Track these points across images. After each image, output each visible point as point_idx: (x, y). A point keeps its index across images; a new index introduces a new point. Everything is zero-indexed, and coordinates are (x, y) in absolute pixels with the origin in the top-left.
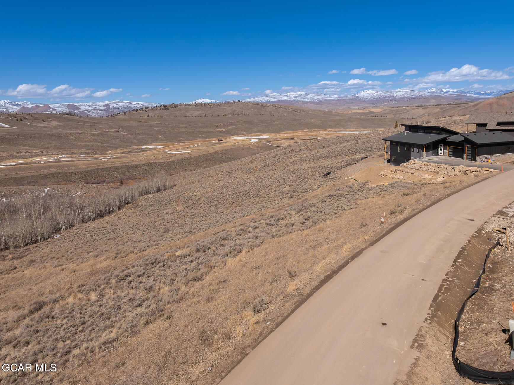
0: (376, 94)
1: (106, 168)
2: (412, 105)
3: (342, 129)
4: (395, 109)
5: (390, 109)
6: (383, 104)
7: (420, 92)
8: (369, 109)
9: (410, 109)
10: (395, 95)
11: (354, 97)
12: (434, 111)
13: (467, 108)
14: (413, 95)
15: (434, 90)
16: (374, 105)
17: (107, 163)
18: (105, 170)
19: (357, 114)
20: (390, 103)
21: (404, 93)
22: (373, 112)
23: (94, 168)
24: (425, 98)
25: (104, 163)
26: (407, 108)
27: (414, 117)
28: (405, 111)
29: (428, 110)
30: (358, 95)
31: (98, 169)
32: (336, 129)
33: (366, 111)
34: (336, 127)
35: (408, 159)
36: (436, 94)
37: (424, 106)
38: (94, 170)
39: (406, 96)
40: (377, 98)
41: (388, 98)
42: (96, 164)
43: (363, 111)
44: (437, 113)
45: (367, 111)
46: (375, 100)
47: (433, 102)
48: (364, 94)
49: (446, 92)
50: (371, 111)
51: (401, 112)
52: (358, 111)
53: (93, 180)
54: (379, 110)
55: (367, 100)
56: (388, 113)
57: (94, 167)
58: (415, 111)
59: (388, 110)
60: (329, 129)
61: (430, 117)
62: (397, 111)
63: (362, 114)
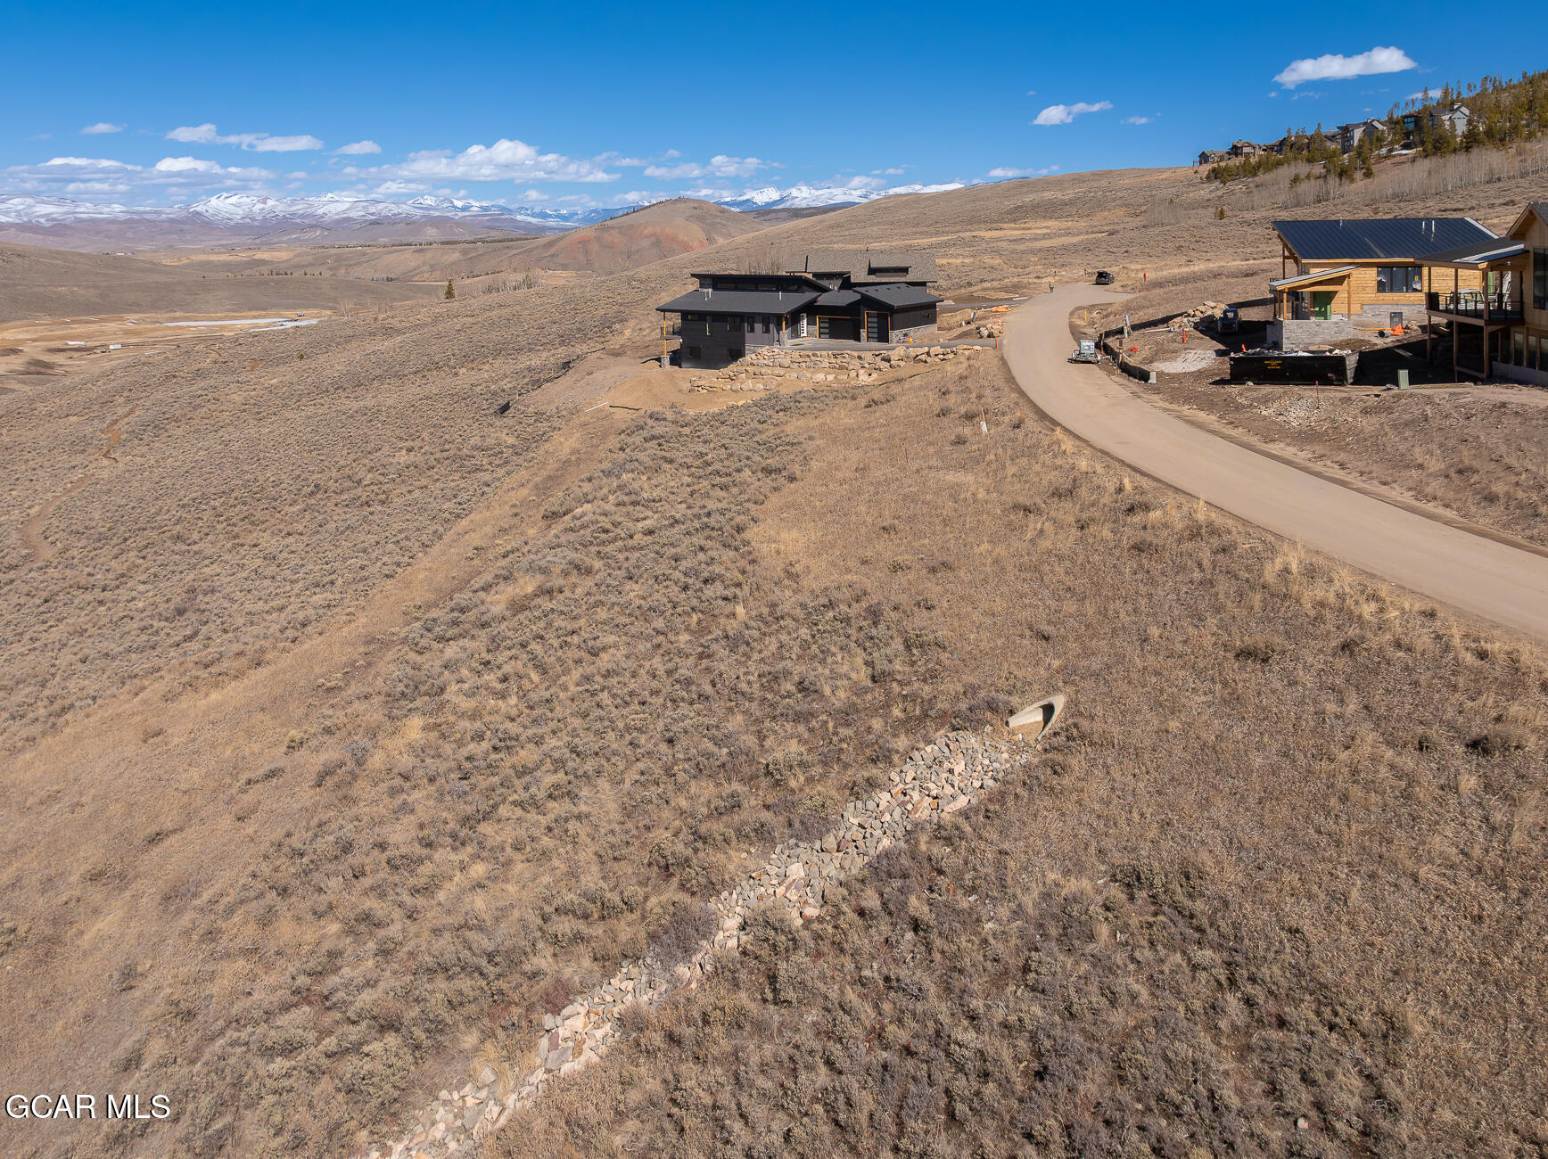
0: (260, 206)
2: (376, 240)
3: (178, 314)
4: (333, 251)
5: (314, 251)
6: (285, 238)
7: (392, 206)
8: (250, 253)
9: (376, 252)
10: (320, 212)
11: (184, 214)
12: (445, 257)
13: (531, 250)
14: (373, 214)
15: (429, 201)
20: (307, 236)
21: (347, 205)
22: (264, 262)
24: (408, 221)
26: (367, 250)
27: (393, 276)
28: (364, 259)
29: (429, 255)
30: (199, 209)
32: (159, 316)
33: (238, 259)
34: (154, 307)
35: (736, 354)
36: (437, 214)
37: (416, 245)
39: (353, 214)
40: (265, 219)
41: (298, 221)
43: (231, 258)
44: (454, 263)
45: (243, 256)
46: (257, 223)
47: (431, 233)
48: (221, 204)
49: (464, 209)
50: (257, 257)
51: (354, 262)
52: (214, 258)
54: (282, 255)
55: (232, 223)
56: (311, 265)
58: (392, 258)
59: (308, 254)
60: (133, 317)
61: (437, 273)
62: (339, 259)
63: (228, 266)
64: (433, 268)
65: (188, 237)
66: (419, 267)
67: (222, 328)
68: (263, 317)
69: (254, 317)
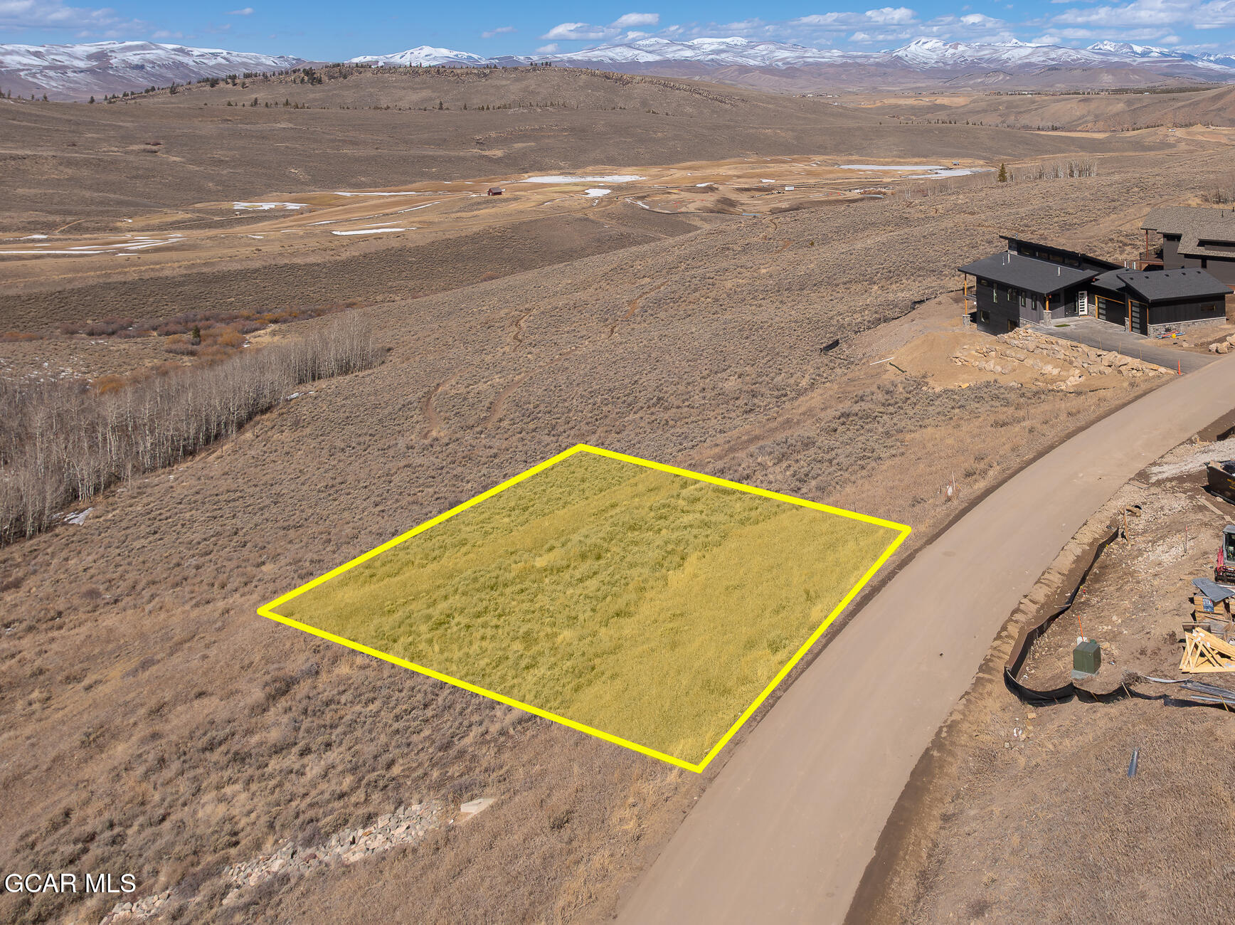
0: (952, 51)
1: (133, 283)
2: (1051, 86)
3: (854, 158)
4: (1005, 98)
5: (990, 98)
6: (971, 82)
8: (933, 98)
9: (1045, 101)
10: (1005, 56)
12: (1110, 108)
16: (948, 84)
17: (134, 266)
18: (129, 288)
19: (896, 111)
20: (991, 80)
21: (1029, 51)
22: (943, 107)
23: (91, 282)
25: (123, 266)
26: (1037, 98)
27: (1058, 124)
28: (1033, 107)
29: (1093, 105)
30: (900, 54)
31: (108, 286)
32: (839, 158)
34: (837, 150)
36: (1115, 60)
37: (1084, 94)
38: (93, 287)
40: (955, 63)
41: (985, 65)
42: (100, 268)
43: (916, 102)
44: (1118, 114)
45: (926, 101)
46: (947, 68)
47: (1107, 80)
48: (918, 49)
50: (938, 102)
51: (1022, 110)
52: (902, 102)
53: (89, 322)
54: (960, 101)
55: (927, 67)
56: (985, 111)
57: (92, 278)
58: (1059, 105)
59: (982, 100)
60: (818, 158)
61: (1101, 124)
62: (1010, 106)
63: (913, 110)
64: (1097, 118)
65: (890, 79)
66: (1084, 116)
67: (886, 173)
68: (924, 164)
69: (916, 164)
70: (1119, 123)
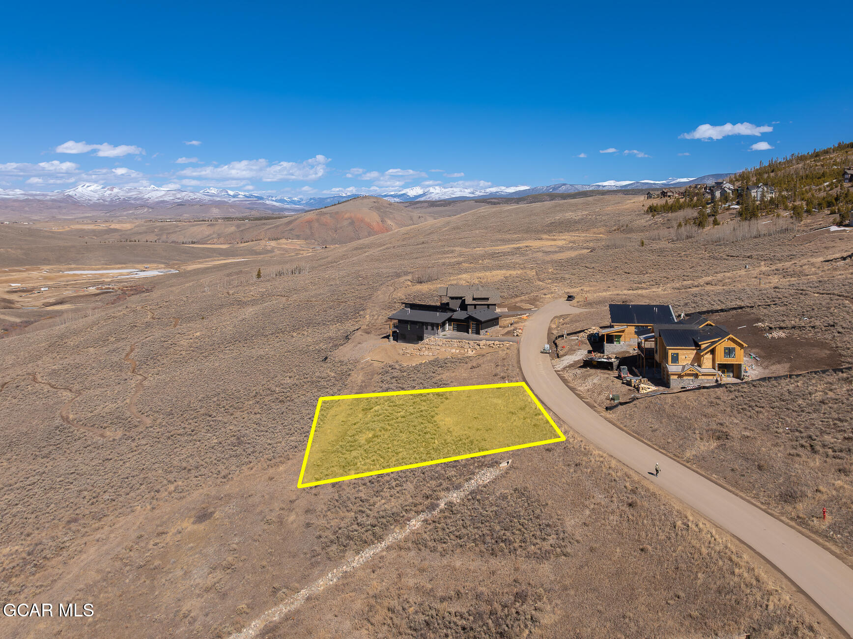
0: (109, 192)
2: (181, 216)
4: (158, 224)
5: (146, 224)
6: (125, 213)
7: (191, 194)
8: (108, 225)
9: (184, 225)
10: (146, 196)
11: (61, 196)
12: (227, 229)
13: (277, 226)
14: (179, 199)
15: (213, 191)
16: (108, 214)
19: (82, 233)
20: (139, 212)
21: (163, 193)
22: (116, 230)
24: (201, 204)
27: (195, 240)
28: (177, 229)
29: (216, 228)
30: (70, 193)
33: (100, 228)
36: (218, 199)
37: (208, 221)
39: (166, 199)
40: (112, 200)
41: (133, 202)
43: (96, 227)
44: (233, 233)
45: (103, 226)
46: (107, 203)
47: (215, 212)
48: (84, 191)
49: (234, 196)
50: (112, 227)
51: (171, 231)
54: (128, 226)
55: (91, 203)
58: (195, 228)
59: (143, 226)
61: (222, 240)
62: (162, 229)
63: (94, 232)
64: (219, 236)
65: (64, 211)
66: (211, 235)
68: (124, 268)
69: (119, 268)
70: (233, 239)
